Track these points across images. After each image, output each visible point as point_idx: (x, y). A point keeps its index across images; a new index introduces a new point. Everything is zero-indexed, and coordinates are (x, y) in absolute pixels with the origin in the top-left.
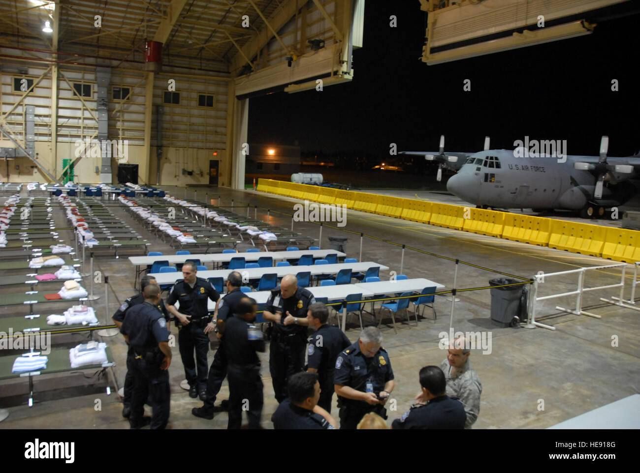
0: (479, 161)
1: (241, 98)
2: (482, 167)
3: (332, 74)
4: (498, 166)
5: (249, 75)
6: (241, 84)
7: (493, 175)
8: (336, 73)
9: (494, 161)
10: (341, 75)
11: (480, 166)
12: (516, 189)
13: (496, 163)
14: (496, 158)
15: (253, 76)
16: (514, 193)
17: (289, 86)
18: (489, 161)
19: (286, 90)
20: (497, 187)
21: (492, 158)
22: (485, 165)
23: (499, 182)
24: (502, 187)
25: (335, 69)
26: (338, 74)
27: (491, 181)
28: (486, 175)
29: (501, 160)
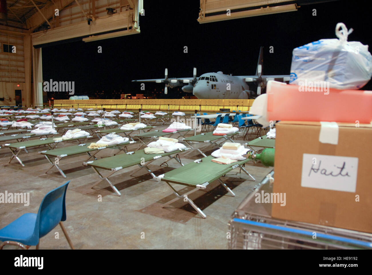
0: (207, 78)
1: (37, 47)
2: (209, 81)
3: (128, 29)
4: (217, 81)
5: (47, 31)
6: (39, 37)
7: (215, 85)
8: (130, 28)
9: (214, 78)
10: (134, 29)
11: (208, 81)
12: (225, 92)
13: (216, 79)
14: (215, 77)
15: (49, 32)
16: (224, 94)
17: (90, 37)
18: (212, 78)
19: (84, 40)
20: (217, 91)
21: (213, 77)
22: (211, 80)
23: (218, 89)
24: (219, 91)
25: (130, 26)
26: (132, 28)
27: (214, 89)
28: (212, 85)
29: (217, 78)
